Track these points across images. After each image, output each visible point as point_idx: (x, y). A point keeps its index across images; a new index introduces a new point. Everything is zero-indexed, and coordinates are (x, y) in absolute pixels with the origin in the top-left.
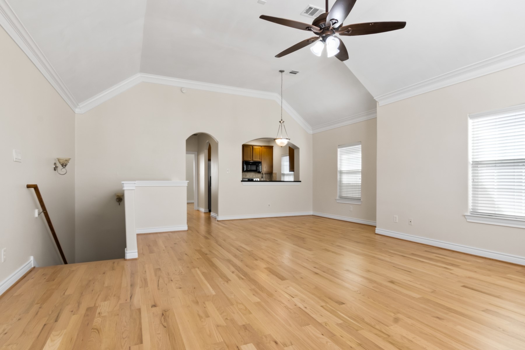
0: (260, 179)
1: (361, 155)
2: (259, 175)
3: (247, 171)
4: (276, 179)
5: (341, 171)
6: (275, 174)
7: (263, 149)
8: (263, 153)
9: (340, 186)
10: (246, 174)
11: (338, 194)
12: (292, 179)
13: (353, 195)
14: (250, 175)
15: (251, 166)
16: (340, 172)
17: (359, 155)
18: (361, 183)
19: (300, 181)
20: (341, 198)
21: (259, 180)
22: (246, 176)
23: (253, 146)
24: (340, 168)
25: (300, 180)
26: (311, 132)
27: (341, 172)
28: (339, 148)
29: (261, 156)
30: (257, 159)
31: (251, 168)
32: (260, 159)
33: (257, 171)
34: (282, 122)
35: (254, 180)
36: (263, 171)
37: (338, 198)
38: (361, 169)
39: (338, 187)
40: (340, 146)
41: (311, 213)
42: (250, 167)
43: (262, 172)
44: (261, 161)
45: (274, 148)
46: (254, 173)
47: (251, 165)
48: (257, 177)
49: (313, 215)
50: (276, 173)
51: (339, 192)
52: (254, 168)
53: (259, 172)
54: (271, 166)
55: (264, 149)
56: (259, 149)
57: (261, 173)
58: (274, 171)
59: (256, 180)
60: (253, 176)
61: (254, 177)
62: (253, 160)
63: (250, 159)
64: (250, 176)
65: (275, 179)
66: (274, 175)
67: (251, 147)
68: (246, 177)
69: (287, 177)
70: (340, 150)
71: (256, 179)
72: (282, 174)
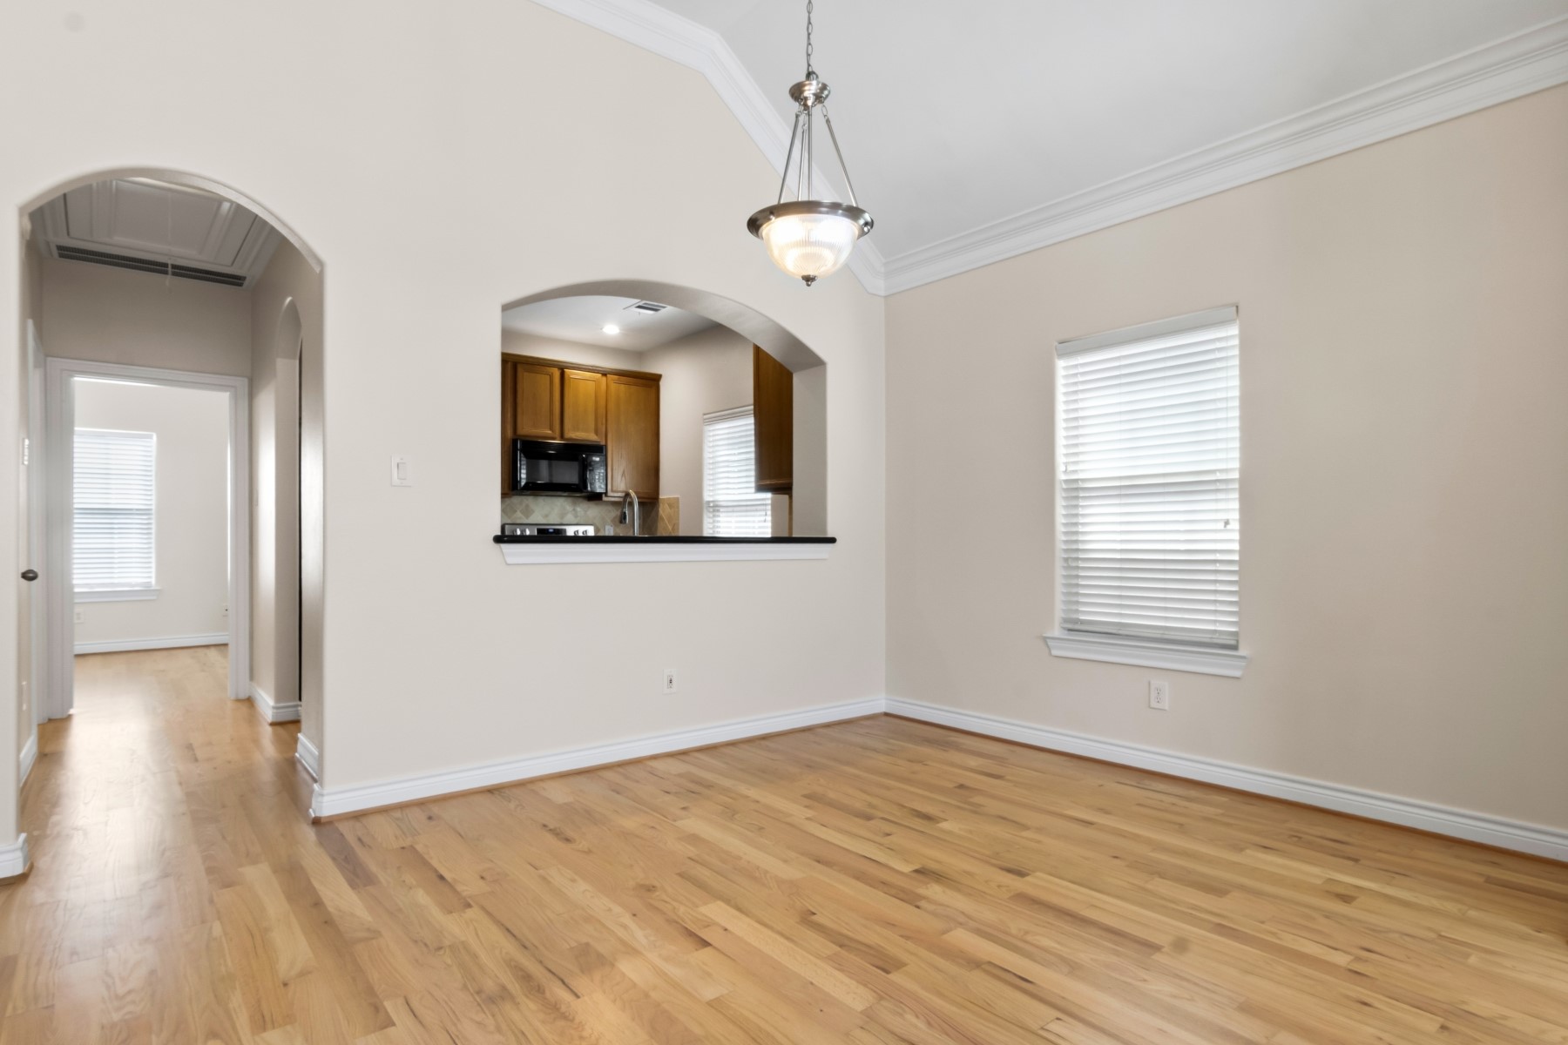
0: (597, 530)
1: (1236, 382)
2: (593, 510)
3: (534, 488)
4: (675, 526)
5: (1076, 481)
6: (670, 506)
7: (613, 387)
8: (612, 406)
9: (1068, 568)
10: (527, 506)
11: (1059, 611)
12: (762, 526)
13: (1166, 618)
14: (547, 511)
15: (550, 466)
16: (1066, 490)
17: (1227, 384)
18: (1241, 552)
19: (832, 540)
20: (1070, 630)
21: (591, 532)
22: (528, 512)
23: (562, 368)
24: (1071, 468)
25: (830, 535)
26: (880, 286)
27: (1075, 490)
28: (1064, 354)
29: (602, 418)
30: (582, 433)
31: (551, 475)
32: (596, 432)
33: (581, 491)
34: (810, 90)
35: (570, 531)
36: (612, 491)
37: (1057, 632)
38: (1236, 465)
39: (1059, 572)
40: (1071, 346)
41: (878, 703)
42: (544, 473)
43: (610, 493)
44: (603, 443)
45: (663, 384)
46: (570, 500)
47: (549, 458)
48: (578, 518)
49: (886, 714)
50: (678, 499)
51: (1063, 598)
52: (568, 474)
53: (596, 497)
54: (651, 470)
55: (619, 389)
56: (591, 385)
57: (605, 498)
58: (667, 491)
59: (581, 534)
60: (563, 515)
61: (569, 518)
62: (562, 437)
63: (551, 429)
64: (547, 516)
65: (670, 527)
66: (664, 511)
67: (557, 373)
68: (527, 517)
69: (733, 519)
70: (1066, 368)
71: (581, 530)
72: (709, 502)
